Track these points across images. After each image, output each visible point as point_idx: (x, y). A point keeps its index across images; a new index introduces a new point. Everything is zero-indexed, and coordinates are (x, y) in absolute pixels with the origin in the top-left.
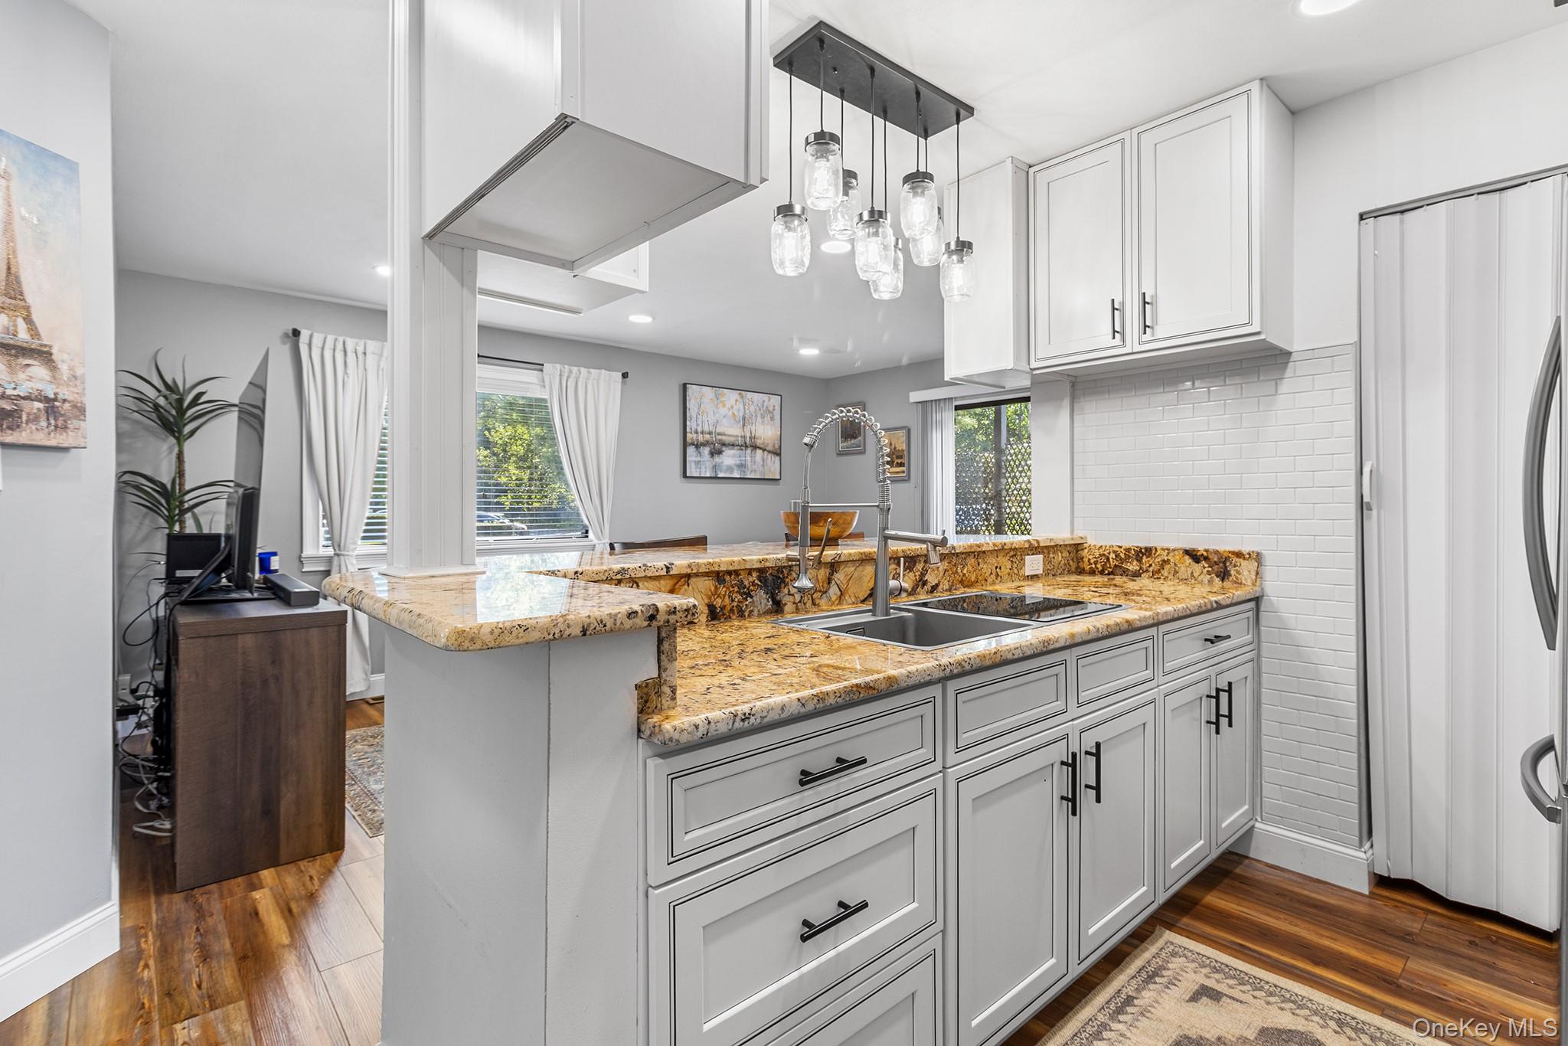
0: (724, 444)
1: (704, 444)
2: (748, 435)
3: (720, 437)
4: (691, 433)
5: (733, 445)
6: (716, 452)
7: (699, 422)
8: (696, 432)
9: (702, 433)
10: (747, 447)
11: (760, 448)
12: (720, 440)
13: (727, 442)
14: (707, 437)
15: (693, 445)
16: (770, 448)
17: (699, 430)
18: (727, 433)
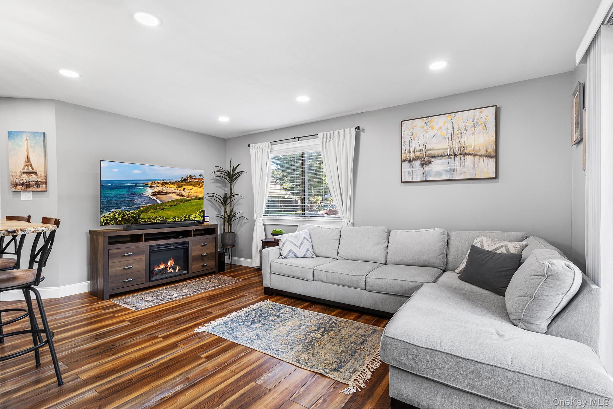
0: (433, 157)
1: (414, 159)
2: (457, 146)
3: (429, 152)
4: (405, 153)
5: (442, 156)
6: (425, 163)
7: (412, 145)
8: (409, 152)
9: (414, 151)
10: (455, 155)
11: (471, 155)
12: (429, 154)
13: (436, 154)
14: (418, 154)
15: (407, 160)
16: (483, 152)
17: (412, 149)
18: (435, 148)
